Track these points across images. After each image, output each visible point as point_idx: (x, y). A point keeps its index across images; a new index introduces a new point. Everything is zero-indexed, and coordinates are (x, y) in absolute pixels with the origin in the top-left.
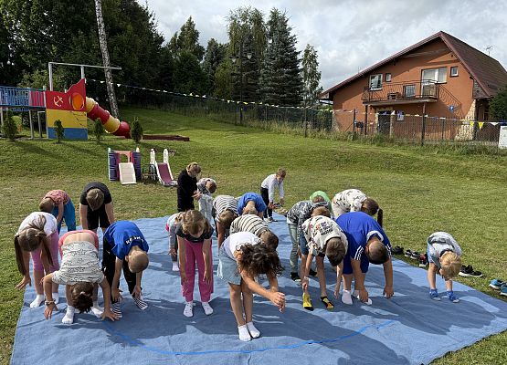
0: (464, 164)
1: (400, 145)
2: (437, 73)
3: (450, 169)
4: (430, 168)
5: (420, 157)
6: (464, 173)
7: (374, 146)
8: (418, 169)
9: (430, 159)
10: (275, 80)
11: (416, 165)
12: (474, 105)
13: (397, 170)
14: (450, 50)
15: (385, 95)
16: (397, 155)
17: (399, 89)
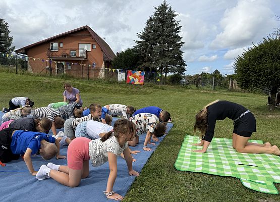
0: (109, 87)
1: (77, 79)
2: (86, 46)
3: (104, 90)
4: (95, 90)
5: (89, 85)
6: (110, 91)
8: (90, 90)
9: (94, 86)
11: (88, 88)
12: (104, 63)
14: (91, 36)
15: (60, 54)
16: (78, 84)
17: (67, 52)
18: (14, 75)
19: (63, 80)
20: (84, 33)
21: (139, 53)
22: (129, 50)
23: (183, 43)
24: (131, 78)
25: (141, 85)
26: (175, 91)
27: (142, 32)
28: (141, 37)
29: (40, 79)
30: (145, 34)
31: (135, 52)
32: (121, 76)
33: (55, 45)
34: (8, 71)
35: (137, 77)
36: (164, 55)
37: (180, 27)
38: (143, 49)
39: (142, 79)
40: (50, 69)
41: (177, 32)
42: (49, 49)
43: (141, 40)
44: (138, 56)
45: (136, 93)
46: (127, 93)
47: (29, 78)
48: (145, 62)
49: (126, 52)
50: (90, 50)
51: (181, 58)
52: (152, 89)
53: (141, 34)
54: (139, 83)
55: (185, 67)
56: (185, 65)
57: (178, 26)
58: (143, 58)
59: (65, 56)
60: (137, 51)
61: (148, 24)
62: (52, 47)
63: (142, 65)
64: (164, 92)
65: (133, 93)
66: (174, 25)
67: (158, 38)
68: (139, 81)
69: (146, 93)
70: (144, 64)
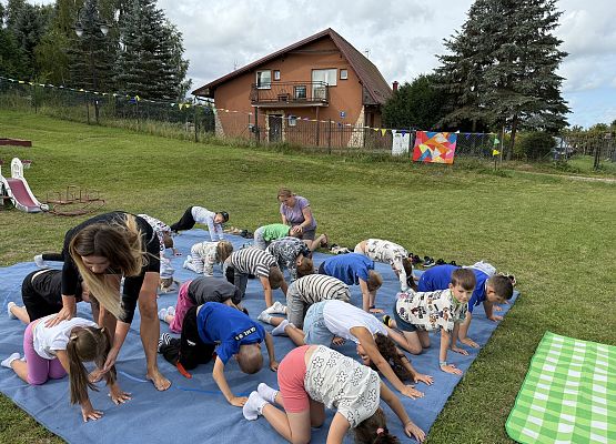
0: (372, 171)
1: (308, 153)
2: (327, 75)
4: (342, 177)
5: (330, 165)
6: (374, 180)
7: (281, 154)
8: (330, 179)
9: (340, 168)
10: (139, 66)
11: (328, 173)
12: (363, 111)
13: (312, 180)
14: (339, 50)
15: (274, 95)
16: (308, 164)
17: (290, 90)
18: (193, 145)
19: (280, 157)
20: (324, 46)
21: (445, 86)
22: (422, 79)
23: (565, 55)
24: (423, 148)
25: (446, 165)
26: (534, 179)
27: (456, 35)
28: (454, 47)
29: (238, 153)
30: (463, 39)
31: (437, 82)
32: (400, 143)
33: (265, 75)
34: (182, 138)
35: (438, 146)
36: (510, 88)
37: (558, 14)
38: (457, 76)
39: (450, 152)
40: (256, 130)
41: (549, 28)
42: (254, 86)
43: (454, 54)
44: (445, 93)
45: (433, 185)
46: (411, 185)
47: (219, 153)
48: (461, 106)
49: (415, 83)
50: (333, 82)
51: (555, 94)
52: (473, 175)
53: (454, 41)
54: (443, 161)
55: (567, 115)
56: (565, 110)
57: (552, 13)
58: (456, 96)
59: (284, 99)
60: (443, 81)
61: (471, 15)
62: (259, 80)
63: (453, 115)
64: (504, 182)
65: (426, 185)
66: (542, 11)
67: (498, 47)
68: (443, 156)
69: (457, 185)
70: (457, 113)
